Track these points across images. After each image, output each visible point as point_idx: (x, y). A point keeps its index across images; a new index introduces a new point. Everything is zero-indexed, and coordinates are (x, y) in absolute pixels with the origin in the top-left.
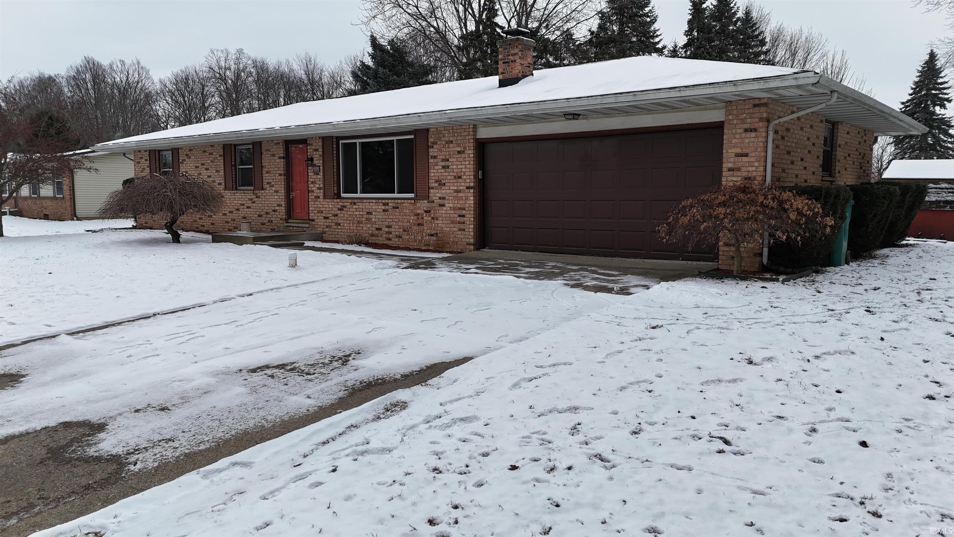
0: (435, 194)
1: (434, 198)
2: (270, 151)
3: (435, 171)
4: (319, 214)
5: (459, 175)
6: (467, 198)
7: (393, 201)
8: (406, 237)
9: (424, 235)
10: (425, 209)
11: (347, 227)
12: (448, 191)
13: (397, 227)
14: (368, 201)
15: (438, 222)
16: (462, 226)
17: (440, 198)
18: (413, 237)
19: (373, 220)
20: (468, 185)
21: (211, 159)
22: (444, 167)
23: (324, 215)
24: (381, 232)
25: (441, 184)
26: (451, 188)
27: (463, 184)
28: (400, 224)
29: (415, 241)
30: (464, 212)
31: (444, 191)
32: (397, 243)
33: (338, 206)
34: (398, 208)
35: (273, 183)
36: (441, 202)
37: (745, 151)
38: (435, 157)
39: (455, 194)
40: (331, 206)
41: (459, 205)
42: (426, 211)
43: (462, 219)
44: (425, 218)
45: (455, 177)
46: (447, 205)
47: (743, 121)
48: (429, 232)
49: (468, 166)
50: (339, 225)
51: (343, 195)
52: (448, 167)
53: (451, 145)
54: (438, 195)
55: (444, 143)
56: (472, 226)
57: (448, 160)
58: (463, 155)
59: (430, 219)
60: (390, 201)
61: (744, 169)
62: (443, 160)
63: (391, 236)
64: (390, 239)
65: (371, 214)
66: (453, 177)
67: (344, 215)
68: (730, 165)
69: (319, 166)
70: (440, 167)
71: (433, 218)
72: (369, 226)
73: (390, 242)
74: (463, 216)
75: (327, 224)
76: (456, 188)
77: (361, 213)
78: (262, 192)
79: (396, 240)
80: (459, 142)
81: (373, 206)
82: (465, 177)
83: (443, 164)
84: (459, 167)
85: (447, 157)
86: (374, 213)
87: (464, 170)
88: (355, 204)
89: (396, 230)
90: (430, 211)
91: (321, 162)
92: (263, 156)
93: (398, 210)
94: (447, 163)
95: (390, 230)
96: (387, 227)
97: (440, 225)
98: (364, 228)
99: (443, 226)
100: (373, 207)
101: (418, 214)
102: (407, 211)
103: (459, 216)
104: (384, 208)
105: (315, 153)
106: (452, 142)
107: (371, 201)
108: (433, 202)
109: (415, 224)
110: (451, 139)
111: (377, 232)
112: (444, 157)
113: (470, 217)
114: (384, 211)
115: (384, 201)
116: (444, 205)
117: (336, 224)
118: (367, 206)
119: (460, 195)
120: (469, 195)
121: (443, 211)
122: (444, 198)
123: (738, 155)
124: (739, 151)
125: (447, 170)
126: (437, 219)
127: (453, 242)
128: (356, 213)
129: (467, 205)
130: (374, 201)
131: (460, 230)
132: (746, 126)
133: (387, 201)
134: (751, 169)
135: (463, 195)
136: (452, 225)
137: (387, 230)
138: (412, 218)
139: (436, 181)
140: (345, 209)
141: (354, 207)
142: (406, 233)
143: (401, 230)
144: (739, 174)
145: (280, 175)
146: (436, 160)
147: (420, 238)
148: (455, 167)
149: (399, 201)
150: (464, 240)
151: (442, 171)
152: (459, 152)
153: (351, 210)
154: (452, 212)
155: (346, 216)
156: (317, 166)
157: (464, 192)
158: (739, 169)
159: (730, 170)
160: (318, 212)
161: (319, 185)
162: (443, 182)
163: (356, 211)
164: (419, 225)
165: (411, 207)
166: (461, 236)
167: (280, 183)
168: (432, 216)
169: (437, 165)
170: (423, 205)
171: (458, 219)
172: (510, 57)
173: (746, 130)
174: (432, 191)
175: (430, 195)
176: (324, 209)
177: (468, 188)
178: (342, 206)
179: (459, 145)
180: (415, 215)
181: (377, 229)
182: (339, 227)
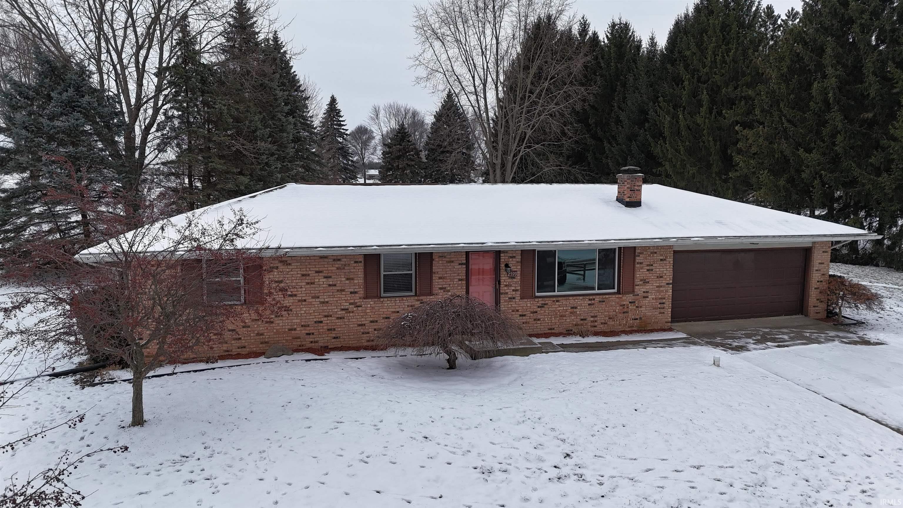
0: (640, 290)
1: (639, 292)
2: (445, 257)
3: (640, 273)
4: (513, 313)
5: (661, 275)
6: (667, 291)
7: (601, 297)
8: (611, 323)
9: (629, 319)
10: (630, 301)
11: (547, 321)
12: (651, 287)
13: (603, 316)
14: (575, 298)
15: (642, 309)
16: (662, 311)
17: (644, 292)
18: (618, 322)
19: (578, 313)
20: (668, 282)
21: (337, 266)
22: (648, 270)
23: (520, 313)
24: (586, 322)
25: (645, 282)
26: (654, 284)
27: (664, 282)
28: (605, 314)
29: (620, 325)
30: (664, 301)
31: (648, 287)
32: (603, 328)
33: (538, 305)
34: (604, 301)
35: (449, 288)
36: (645, 295)
37: (823, 262)
38: (641, 263)
39: (657, 289)
40: (529, 305)
41: (660, 296)
42: (630, 302)
43: (662, 306)
44: (630, 307)
45: (658, 277)
46: (650, 297)
47: (822, 247)
48: (633, 317)
49: (669, 269)
50: (539, 320)
51: (537, 294)
52: (652, 270)
53: (655, 255)
54: (643, 290)
55: (649, 253)
56: (670, 310)
57: (652, 265)
58: (665, 262)
59: (635, 307)
60: (598, 297)
61: (822, 270)
62: (648, 265)
63: (596, 324)
64: (595, 326)
65: (576, 308)
66: (656, 277)
67: (545, 311)
68: (817, 268)
69: (516, 271)
70: (646, 270)
71: (637, 307)
72: (573, 318)
73: (595, 328)
74: (663, 303)
75: (524, 321)
76: (658, 285)
77: (565, 308)
78: (431, 297)
79: (602, 326)
80: (662, 253)
81: (578, 301)
82: (666, 277)
83: (648, 268)
84: (661, 270)
85: (652, 263)
86: (579, 308)
87: (665, 272)
88: (557, 301)
89: (600, 319)
90: (634, 302)
91: (519, 267)
92: (434, 262)
93: (604, 303)
94: (651, 267)
95: (596, 319)
96: (592, 317)
97: (643, 311)
98: (568, 320)
99: (646, 311)
100: (579, 303)
101: (624, 305)
102: (614, 303)
103: (660, 303)
104: (590, 302)
105: (511, 260)
106: (656, 253)
107: (578, 298)
108: (638, 295)
109: (620, 313)
110: (655, 251)
111: (582, 322)
112: (649, 263)
113: (668, 304)
114: (589, 305)
115: (591, 297)
116: (647, 297)
117: (535, 320)
118: (572, 301)
119: (661, 289)
120: (669, 289)
121: (646, 301)
122: (647, 292)
123: (820, 263)
124: (820, 261)
125: (651, 272)
126: (641, 307)
127: (654, 322)
128: (559, 309)
129: (667, 296)
130: (581, 298)
131: (660, 313)
132: (824, 250)
133: (594, 297)
134: (825, 270)
135: (664, 289)
136: (654, 311)
137: (592, 319)
138: (618, 308)
139: (641, 280)
140: (546, 306)
141: (557, 303)
142: (611, 320)
143: (607, 318)
144: (820, 272)
145: (460, 280)
146: (641, 266)
147: (624, 322)
148: (657, 270)
149: (607, 296)
150: (663, 320)
151: (647, 273)
152: (661, 260)
153: (553, 306)
154: (654, 301)
155: (547, 312)
156: (515, 271)
157: (664, 286)
158: (820, 270)
159: (817, 270)
160: (513, 311)
161: (516, 287)
162: (647, 280)
163: (559, 307)
164: (624, 313)
165: (617, 300)
166: (661, 317)
167: (459, 288)
168: (637, 305)
169: (642, 268)
170: (627, 298)
171: (659, 306)
172: (636, 187)
173: (823, 252)
174: (637, 287)
175: (636, 290)
176: (520, 308)
177: (667, 284)
178: (542, 304)
179: (661, 255)
180: (621, 306)
181: (582, 320)
182: (539, 322)
